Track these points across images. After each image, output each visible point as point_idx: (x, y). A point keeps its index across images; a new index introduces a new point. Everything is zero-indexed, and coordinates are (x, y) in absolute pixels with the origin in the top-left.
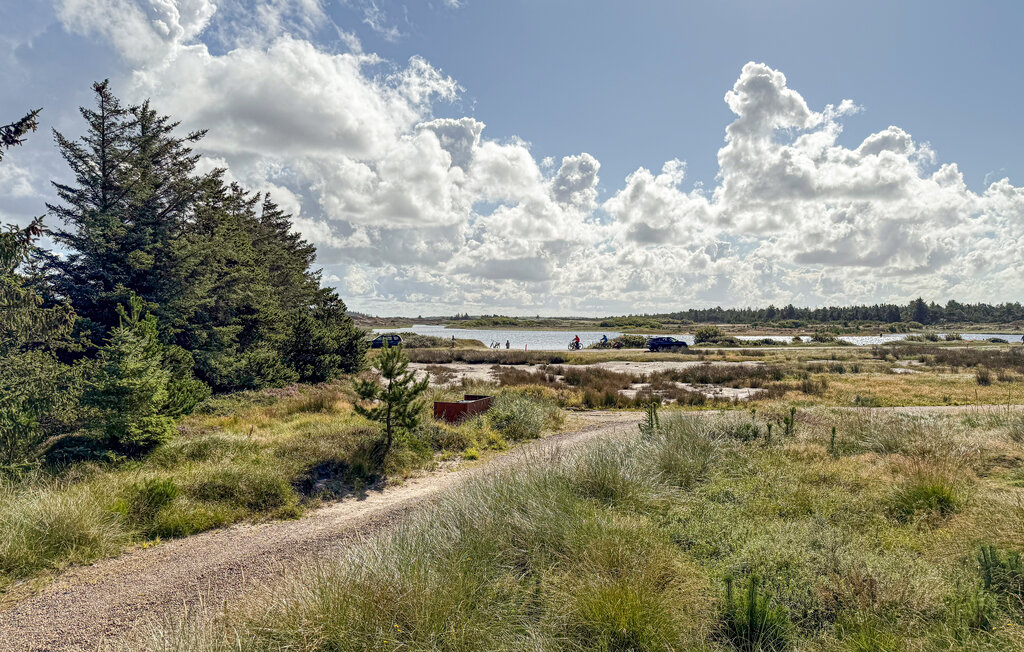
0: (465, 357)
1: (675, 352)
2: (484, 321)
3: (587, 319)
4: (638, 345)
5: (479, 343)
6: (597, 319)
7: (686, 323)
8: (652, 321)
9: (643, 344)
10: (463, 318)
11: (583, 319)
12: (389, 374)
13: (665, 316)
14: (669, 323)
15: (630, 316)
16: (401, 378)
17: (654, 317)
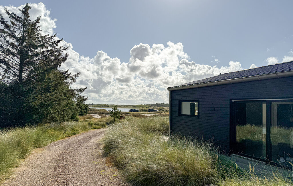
0: (104, 113)
1: (154, 112)
2: (98, 105)
3: (128, 105)
4: (145, 111)
5: (105, 110)
6: (131, 105)
7: (155, 107)
8: (146, 106)
9: (146, 111)
10: (91, 105)
11: (127, 105)
12: (115, 110)
13: (150, 105)
14: (151, 107)
15: (140, 105)
16: (116, 111)
17: (146, 105)
